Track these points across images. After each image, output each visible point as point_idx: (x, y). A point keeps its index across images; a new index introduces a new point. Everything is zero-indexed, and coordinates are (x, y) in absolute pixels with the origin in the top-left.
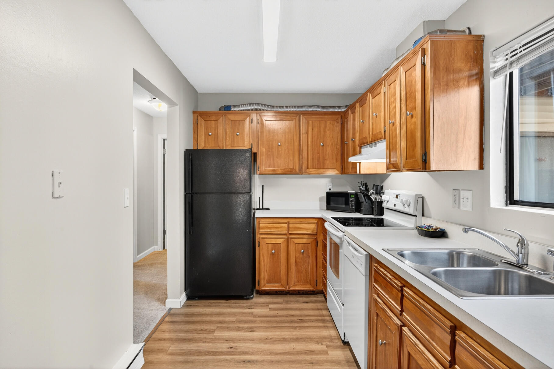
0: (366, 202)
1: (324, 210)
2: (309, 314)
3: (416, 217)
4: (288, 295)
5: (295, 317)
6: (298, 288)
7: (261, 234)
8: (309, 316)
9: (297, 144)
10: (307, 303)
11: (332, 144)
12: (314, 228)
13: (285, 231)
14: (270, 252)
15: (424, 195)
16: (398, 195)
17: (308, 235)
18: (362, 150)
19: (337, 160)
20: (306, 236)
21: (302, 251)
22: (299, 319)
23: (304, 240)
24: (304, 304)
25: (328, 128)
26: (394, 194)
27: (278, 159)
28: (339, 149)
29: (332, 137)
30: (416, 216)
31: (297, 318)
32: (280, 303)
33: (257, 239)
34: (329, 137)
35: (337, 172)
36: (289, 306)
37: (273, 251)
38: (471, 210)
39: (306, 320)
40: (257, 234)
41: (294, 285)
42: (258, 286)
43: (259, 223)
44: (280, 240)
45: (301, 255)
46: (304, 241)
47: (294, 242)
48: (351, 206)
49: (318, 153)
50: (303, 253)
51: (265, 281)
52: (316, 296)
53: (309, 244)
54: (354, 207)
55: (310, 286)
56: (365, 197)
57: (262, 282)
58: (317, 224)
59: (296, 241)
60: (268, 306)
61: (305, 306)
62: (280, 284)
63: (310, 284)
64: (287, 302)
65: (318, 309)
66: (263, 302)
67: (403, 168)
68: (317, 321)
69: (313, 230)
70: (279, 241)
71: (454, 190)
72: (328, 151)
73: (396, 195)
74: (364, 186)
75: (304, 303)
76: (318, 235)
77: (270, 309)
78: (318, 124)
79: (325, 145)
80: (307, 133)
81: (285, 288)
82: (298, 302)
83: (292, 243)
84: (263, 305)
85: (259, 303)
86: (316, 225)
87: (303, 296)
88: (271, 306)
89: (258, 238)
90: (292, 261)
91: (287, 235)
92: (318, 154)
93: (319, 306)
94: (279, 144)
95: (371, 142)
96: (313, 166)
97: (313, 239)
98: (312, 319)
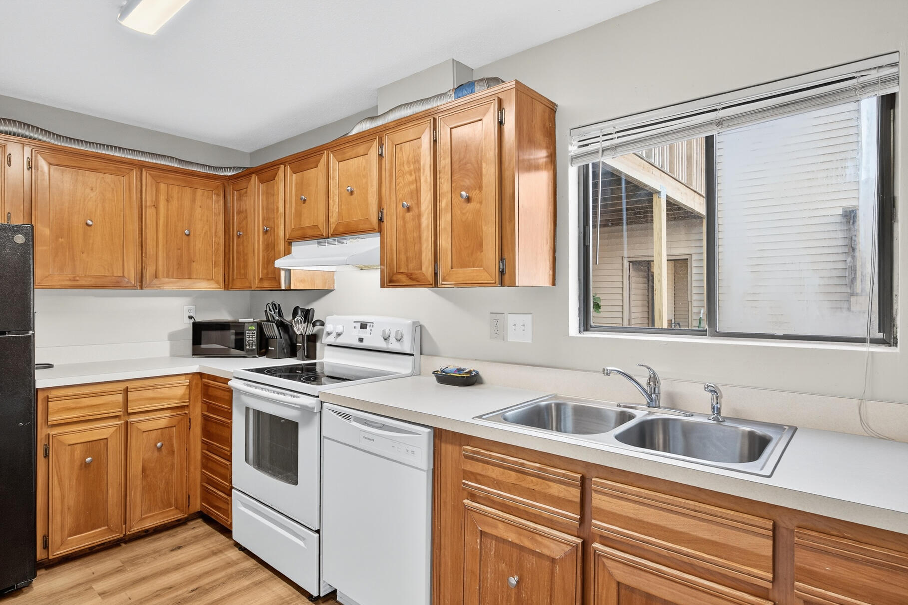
0: (281, 338)
1: (190, 357)
2: (206, 570)
3: (412, 357)
4: (123, 545)
5: (177, 589)
6: (149, 524)
7: (53, 426)
8: (207, 573)
9: (133, 227)
10: (179, 547)
11: (206, 233)
12: (184, 395)
13: (119, 411)
14: (78, 463)
15: (422, 323)
16: (366, 325)
17: (169, 411)
18: (293, 247)
19: (216, 264)
20: (167, 414)
21: (159, 445)
22: (192, 591)
23: (162, 420)
24: (174, 553)
25: (198, 203)
26: (354, 322)
27: (85, 255)
28: (218, 244)
29: (207, 220)
30: (413, 355)
31: (185, 589)
32: (119, 570)
33: (41, 439)
34: (201, 220)
35: (215, 285)
36: (144, 569)
37: (89, 459)
38: (530, 342)
39: (208, 587)
40: (42, 429)
41: (142, 519)
42: (45, 551)
43: (47, 400)
44: (106, 430)
45: (156, 454)
46: (163, 423)
47: (139, 429)
48: (249, 346)
49: (179, 249)
50: (160, 449)
51: (67, 532)
52: (186, 526)
53: (171, 429)
54: (254, 348)
55: (177, 510)
56: (280, 329)
57: (55, 538)
58: (189, 387)
59: (144, 426)
60: (91, 588)
61: (180, 557)
62: (106, 527)
63: (177, 508)
64: (133, 562)
65: (214, 553)
66: (71, 585)
67: (443, 280)
68: (231, 578)
69: (181, 399)
70: (106, 433)
71: (491, 313)
72: (199, 244)
73: (360, 324)
74: (276, 310)
75: (172, 550)
76: (191, 407)
77: (100, 594)
78: (178, 192)
79: (192, 234)
80: (156, 206)
81: (118, 532)
82: (158, 552)
83: (134, 434)
84: (75, 591)
85: (62, 592)
86: (187, 388)
87: (158, 536)
88: (100, 586)
89: (44, 436)
90: (136, 468)
91: (122, 417)
92: (179, 251)
93: (211, 546)
94: (90, 222)
95: (331, 235)
96: (168, 271)
97: (180, 417)
98: (220, 579)
